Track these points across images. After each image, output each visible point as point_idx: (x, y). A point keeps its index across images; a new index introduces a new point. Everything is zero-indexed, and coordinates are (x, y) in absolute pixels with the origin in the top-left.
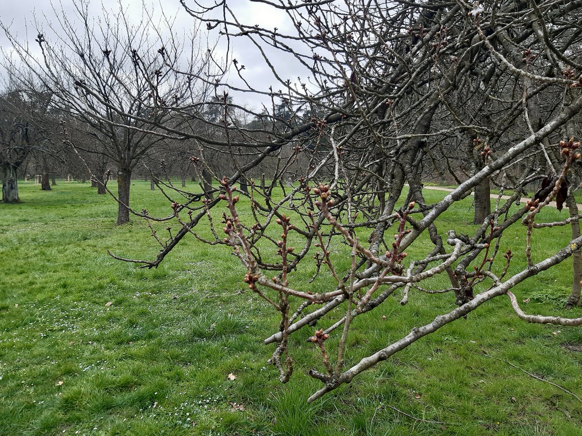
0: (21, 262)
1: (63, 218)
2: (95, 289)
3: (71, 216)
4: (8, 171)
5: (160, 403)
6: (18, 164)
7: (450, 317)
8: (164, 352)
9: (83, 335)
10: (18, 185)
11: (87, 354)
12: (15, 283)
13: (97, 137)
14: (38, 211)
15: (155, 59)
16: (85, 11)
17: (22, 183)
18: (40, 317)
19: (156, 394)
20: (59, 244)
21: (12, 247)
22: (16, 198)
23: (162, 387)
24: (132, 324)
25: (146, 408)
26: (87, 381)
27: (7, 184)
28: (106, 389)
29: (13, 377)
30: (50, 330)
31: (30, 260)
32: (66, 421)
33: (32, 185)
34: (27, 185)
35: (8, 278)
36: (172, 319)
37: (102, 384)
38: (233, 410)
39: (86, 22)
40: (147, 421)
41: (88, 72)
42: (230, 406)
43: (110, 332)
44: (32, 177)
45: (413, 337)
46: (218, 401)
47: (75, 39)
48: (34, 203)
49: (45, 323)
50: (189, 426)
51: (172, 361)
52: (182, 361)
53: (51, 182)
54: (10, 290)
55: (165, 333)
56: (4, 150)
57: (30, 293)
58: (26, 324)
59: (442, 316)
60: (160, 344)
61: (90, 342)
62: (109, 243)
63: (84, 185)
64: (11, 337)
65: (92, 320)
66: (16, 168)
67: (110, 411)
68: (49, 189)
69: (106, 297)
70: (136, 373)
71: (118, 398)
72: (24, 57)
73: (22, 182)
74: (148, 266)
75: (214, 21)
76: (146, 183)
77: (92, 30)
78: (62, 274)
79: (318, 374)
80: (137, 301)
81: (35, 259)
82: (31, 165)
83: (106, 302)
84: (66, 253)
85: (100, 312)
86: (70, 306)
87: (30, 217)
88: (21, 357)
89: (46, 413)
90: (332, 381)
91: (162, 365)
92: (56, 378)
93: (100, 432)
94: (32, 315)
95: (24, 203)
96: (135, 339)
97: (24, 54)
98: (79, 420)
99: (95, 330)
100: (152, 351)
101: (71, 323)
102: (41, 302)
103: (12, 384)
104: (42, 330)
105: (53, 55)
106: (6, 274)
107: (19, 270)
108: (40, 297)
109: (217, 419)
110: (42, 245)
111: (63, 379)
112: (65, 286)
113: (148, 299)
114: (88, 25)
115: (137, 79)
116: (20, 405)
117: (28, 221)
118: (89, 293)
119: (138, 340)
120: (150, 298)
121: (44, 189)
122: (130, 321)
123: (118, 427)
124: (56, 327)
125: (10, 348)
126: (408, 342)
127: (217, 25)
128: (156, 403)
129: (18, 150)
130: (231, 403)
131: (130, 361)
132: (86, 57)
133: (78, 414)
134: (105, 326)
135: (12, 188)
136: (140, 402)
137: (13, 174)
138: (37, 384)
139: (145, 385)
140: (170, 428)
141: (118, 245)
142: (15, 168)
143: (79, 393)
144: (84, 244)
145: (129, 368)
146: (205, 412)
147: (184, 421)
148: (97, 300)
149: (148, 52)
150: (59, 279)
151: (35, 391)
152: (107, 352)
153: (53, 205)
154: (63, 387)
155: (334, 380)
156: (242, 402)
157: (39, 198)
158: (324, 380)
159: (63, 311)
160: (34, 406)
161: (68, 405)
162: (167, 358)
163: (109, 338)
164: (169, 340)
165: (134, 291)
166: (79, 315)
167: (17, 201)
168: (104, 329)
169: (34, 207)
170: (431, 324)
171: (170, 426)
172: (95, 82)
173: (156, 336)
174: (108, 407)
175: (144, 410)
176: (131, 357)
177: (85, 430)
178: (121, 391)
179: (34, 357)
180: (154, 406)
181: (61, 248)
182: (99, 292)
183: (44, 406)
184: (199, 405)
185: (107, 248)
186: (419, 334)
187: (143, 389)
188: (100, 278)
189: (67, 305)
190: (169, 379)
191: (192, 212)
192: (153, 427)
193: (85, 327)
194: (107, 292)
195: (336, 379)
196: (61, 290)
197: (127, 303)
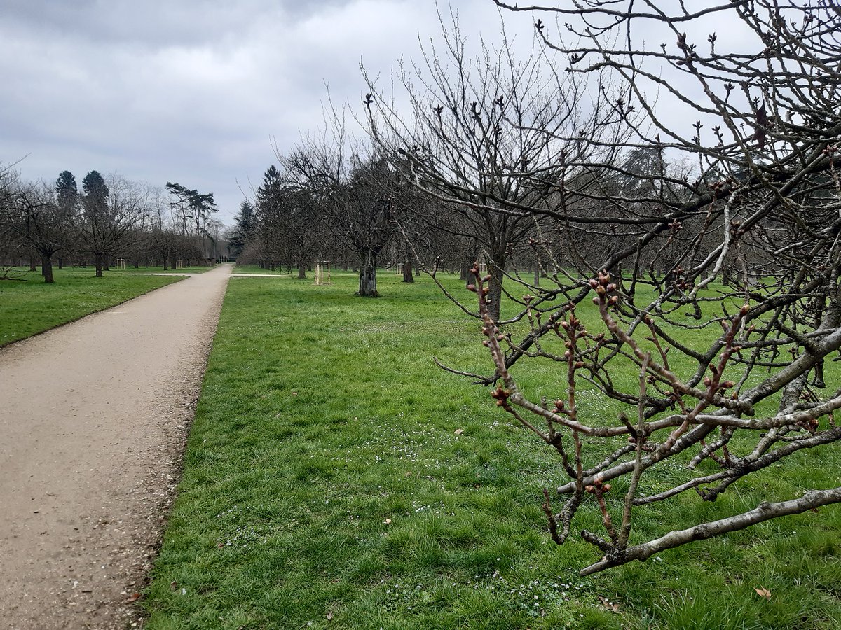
0: (369, 368)
1: (422, 318)
2: (444, 410)
3: (431, 316)
4: (367, 257)
5: (503, 574)
6: (377, 249)
7: (833, 496)
8: (517, 507)
9: (422, 466)
10: (377, 275)
11: (424, 491)
12: (358, 393)
13: (466, 215)
14: (396, 307)
15: (547, 106)
16: (460, 51)
17: (383, 273)
18: (379, 436)
19: (498, 559)
20: (413, 350)
21: (361, 349)
22: (374, 290)
23: (507, 552)
24: (483, 461)
25: (484, 576)
26: (418, 525)
27: (365, 274)
28: (439, 540)
29: (340, 503)
30: (387, 454)
31: (378, 366)
32: (388, 570)
33: (395, 276)
34: (388, 276)
35: (351, 386)
36: (536, 465)
37: (435, 533)
38: (602, 608)
39: (460, 65)
40: (482, 593)
41: (460, 130)
42: (599, 602)
43: (455, 468)
44: (394, 266)
45: (758, 515)
46: (582, 591)
47: (447, 89)
48: (392, 298)
49: (383, 445)
50: (536, 614)
51: (526, 522)
52: (541, 524)
53: (414, 273)
54: (351, 399)
55: (522, 482)
56: (363, 232)
57: (372, 405)
58: (361, 442)
59: (818, 492)
60: (514, 495)
61: (430, 477)
62: (470, 354)
63: (452, 277)
64: (343, 456)
65: (436, 449)
66: (376, 254)
67: (439, 569)
68: (412, 281)
69: (456, 423)
70: (478, 526)
71: (452, 555)
72: (388, 117)
73: (383, 271)
74: (483, 383)
75: (579, 51)
76: (530, 276)
77: (467, 75)
78: (410, 387)
79: (593, 538)
80: (493, 432)
81: (384, 365)
82: (393, 251)
83: (456, 428)
84: (418, 362)
85: (447, 440)
86: (414, 428)
87: (386, 314)
88: (352, 481)
89: (368, 555)
90: (613, 552)
91: (512, 524)
92: (385, 515)
93: (424, 593)
94: (370, 433)
95: (382, 296)
96: (484, 483)
97: (388, 113)
98: (402, 571)
99: (437, 462)
100: (503, 503)
101: (411, 450)
102: (382, 419)
103: (337, 511)
104: (379, 453)
105: (420, 112)
106: (351, 380)
107: (365, 377)
108: (382, 411)
109: (577, 615)
110: (394, 350)
111: (392, 517)
112: (411, 402)
113: (508, 432)
114: (463, 69)
115: (521, 135)
116: (342, 538)
117: (383, 319)
118: (437, 415)
119: (487, 484)
120: (510, 431)
121: (405, 281)
122: (481, 458)
123: (446, 591)
124: (394, 451)
125: (342, 468)
126: (748, 521)
127: (583, 56)
128: (497, 572)
129: (378, 232)
130: (601, 598)
131: (472, 510)
132: (459, 111)
133: (402, 564)
134: (450, 459)
135: (370, 278)
136: (477, 566)
137: (371, 261)
138: (363, 518)
139: (486, 545)
140: (510, 610)
141: (482, 356)
142: (374, 255)
143: (407, 538)
144: (441, 351)
145: (470, 519)
146: (562, 601)
147: (531, 606)
148: (445, 424)
149: (538, 96)
150: (406, 393)
151: (360, 526)
152: (447, 494)
153: (412, 301)
154: (390, 527)
155: (616, 551)
156: (617, 601)
157: (399, 292)
158: (604, 548)
159: (404, 432)
160: (355, 542)
161: (393, 549)
162: (520, 516)
163: (452, 476)
164: (527, 492)
165: (493, 419)
166: (422, 440)
167: (374, 294)
168: (449, 463)
169: (391, 303)
170: (796, 501)
171: (511, 607)
172: (469, 143)
173: (511, 483)
174: (437, 563)
175: (481, 578)
176: (476, 506)
177: (407, 586)
178: (457, 546)
179: (365, 484)
180: (494, 576)
181: (415, 354)
182: (448, 415)
183: (366, 546)
184: (555, 589)
185: (467, 359)
186: (768, 511)
187: (483, 550)
188: (454, 397)
189: (411, 425)
190: (518, 544)
191: (540, 315)
192: (488, 601)
193: (426, 457)
194: (458, 416)
195: (619, 550)
196: (407, 407)
197: (481, 435)
